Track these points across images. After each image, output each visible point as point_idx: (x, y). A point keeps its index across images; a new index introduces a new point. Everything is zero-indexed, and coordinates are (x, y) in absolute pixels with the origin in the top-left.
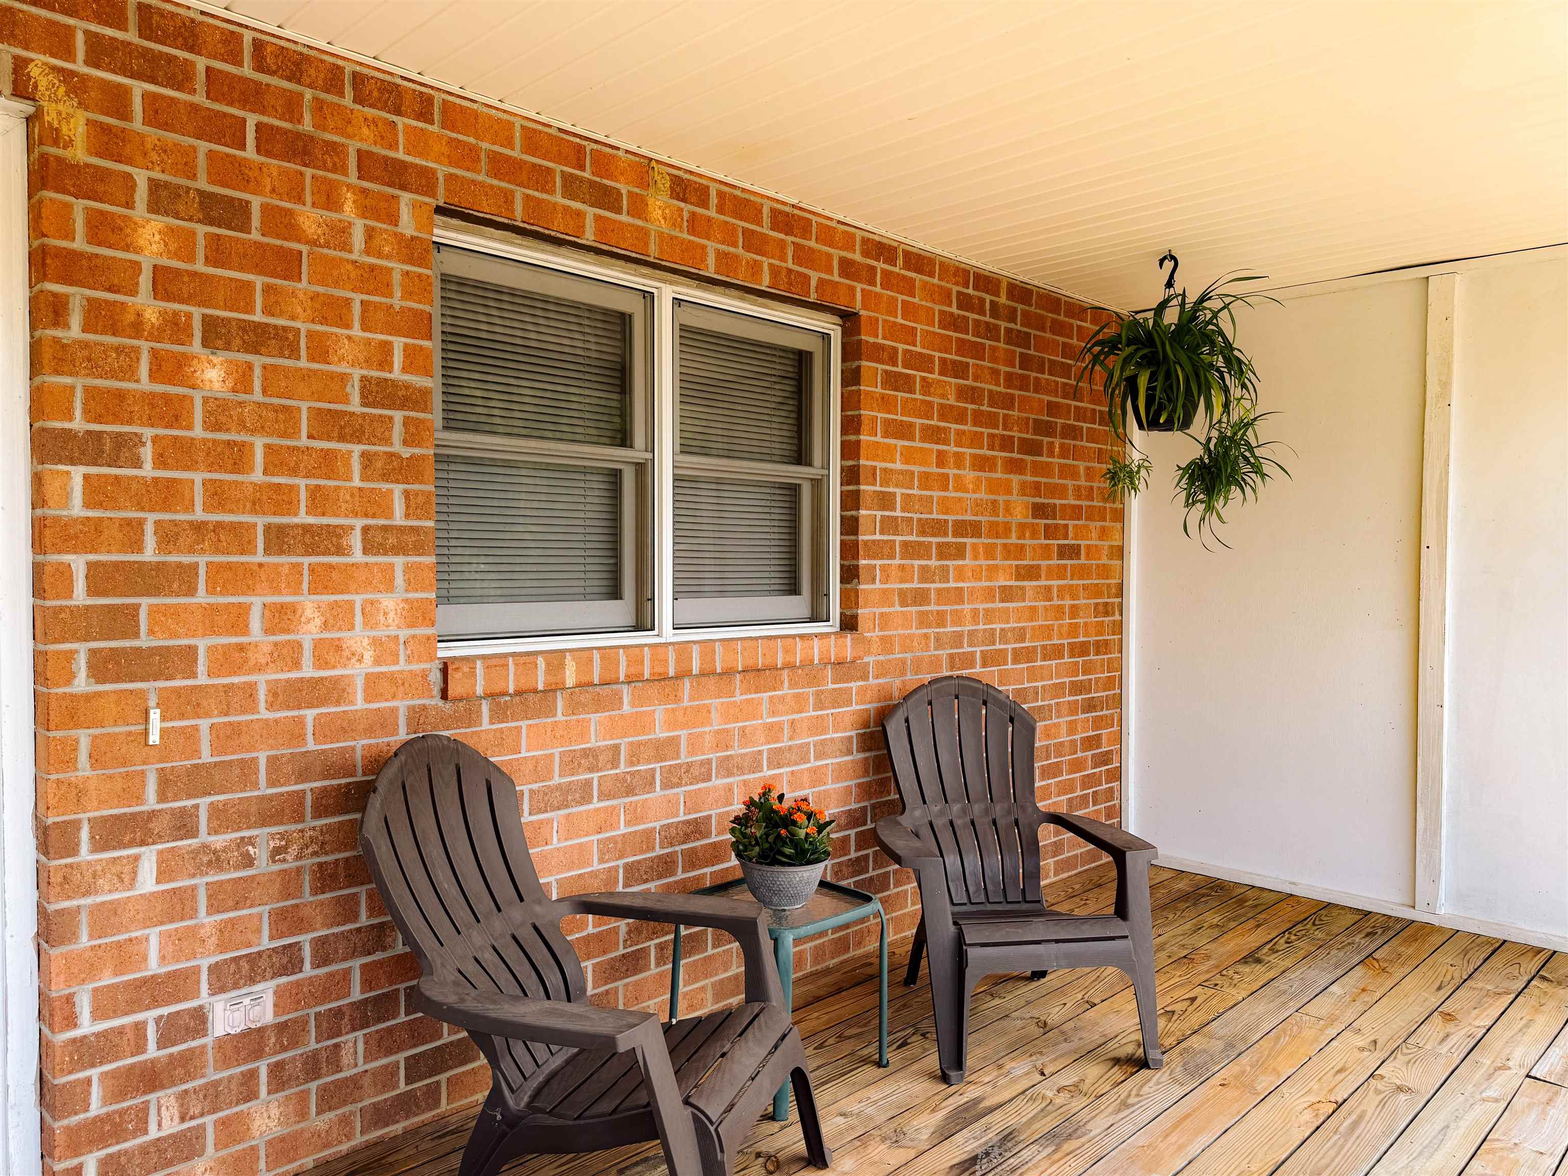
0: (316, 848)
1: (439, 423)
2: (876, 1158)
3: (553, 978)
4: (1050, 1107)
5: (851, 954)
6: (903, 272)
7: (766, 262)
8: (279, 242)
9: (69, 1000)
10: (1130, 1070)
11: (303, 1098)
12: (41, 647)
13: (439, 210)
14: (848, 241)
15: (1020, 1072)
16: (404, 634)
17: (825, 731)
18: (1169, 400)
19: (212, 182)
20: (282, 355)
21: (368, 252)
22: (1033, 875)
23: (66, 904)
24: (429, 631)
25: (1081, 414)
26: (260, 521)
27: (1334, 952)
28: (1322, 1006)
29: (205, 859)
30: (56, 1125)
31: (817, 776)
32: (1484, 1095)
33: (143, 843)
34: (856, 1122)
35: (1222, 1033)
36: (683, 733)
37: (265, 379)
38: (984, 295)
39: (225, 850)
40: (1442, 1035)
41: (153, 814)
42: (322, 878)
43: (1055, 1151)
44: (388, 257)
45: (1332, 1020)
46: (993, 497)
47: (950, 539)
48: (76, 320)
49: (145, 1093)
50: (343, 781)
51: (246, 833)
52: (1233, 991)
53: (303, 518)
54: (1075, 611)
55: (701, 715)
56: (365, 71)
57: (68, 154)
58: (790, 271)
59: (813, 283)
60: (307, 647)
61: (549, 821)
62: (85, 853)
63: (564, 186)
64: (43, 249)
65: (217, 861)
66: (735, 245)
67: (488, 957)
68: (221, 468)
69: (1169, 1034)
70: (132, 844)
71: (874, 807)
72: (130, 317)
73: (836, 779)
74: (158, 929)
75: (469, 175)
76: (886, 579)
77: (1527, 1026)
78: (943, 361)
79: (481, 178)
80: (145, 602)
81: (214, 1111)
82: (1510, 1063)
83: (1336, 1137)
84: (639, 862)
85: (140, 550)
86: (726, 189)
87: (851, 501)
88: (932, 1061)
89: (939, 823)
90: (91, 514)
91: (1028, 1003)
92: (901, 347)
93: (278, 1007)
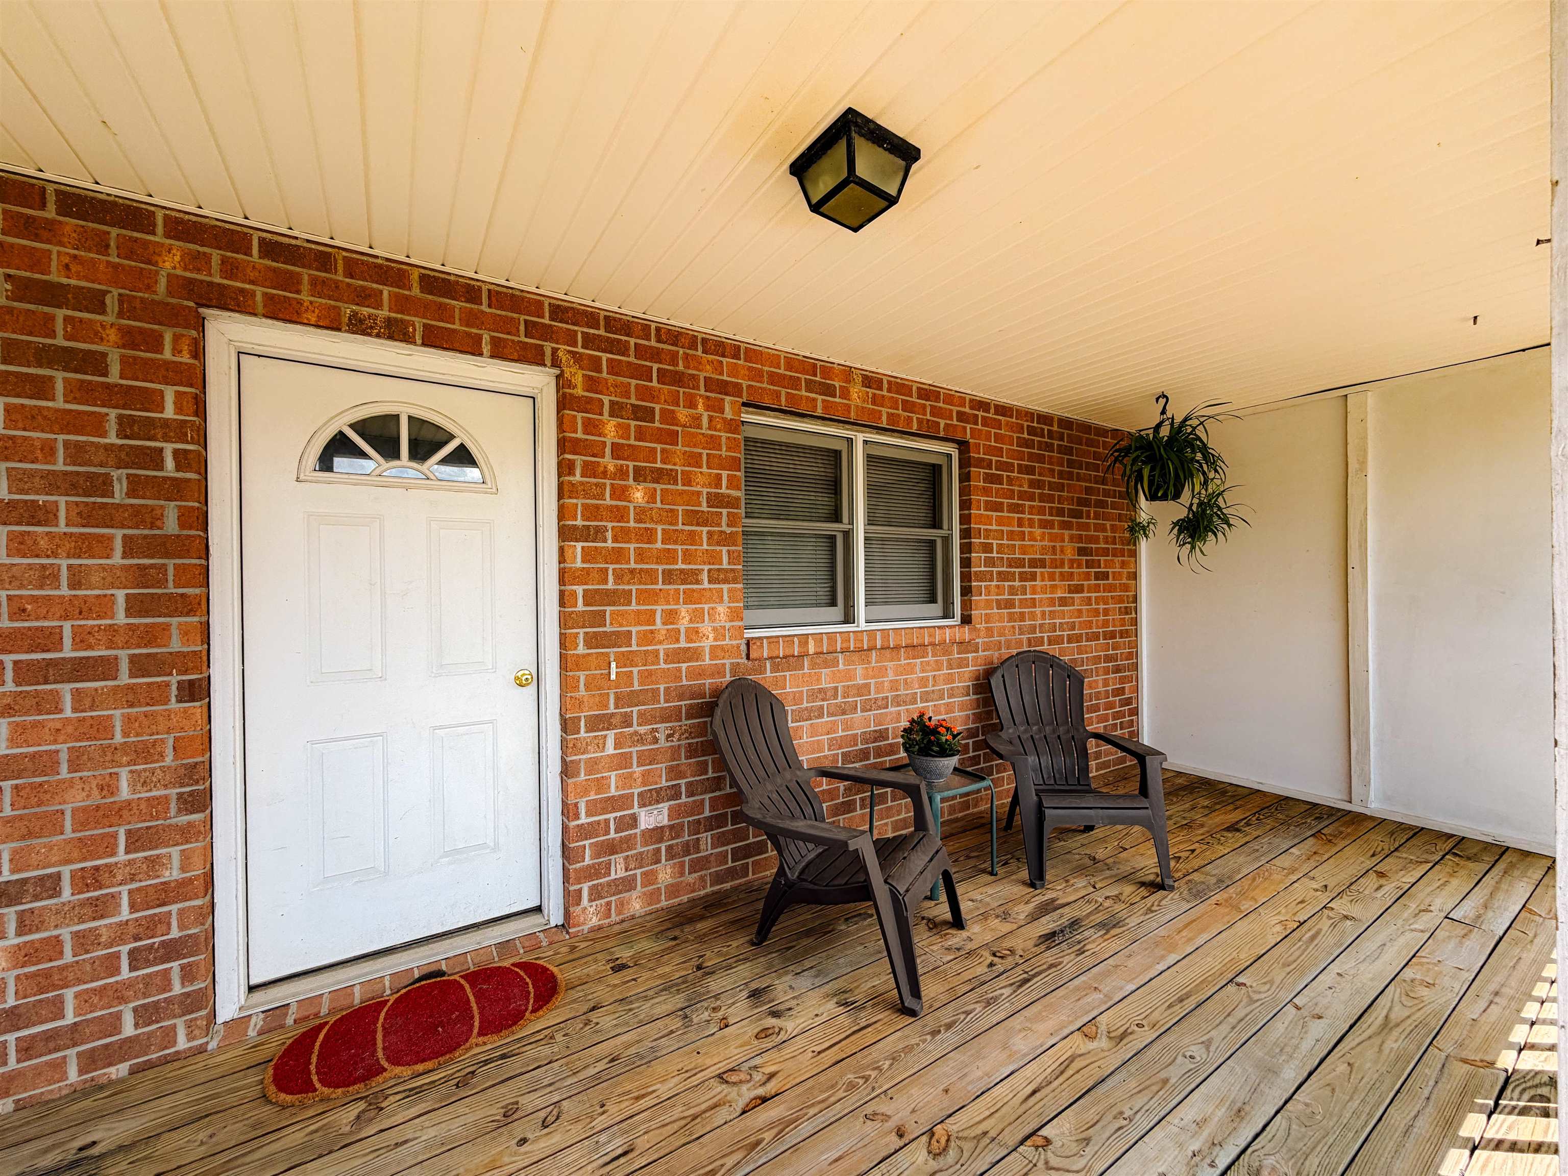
0: (686, 735)
1: (744, 515)
2: (993, 927)
3: (808, 811)
4: (1101, 908)
5: (971, 811)
6: (994, 416)
7: (915, 416)
8: (668, 427)
9: (576, 805)
10: (1152, 890)
11: (682, 864)
12: (563, 631)
13: (744, 404)
14: (962, 401)
15: (1080, 886)
16: (728, 625)
17: (953, 682)
18: (1165, 483)
19: (637, 399)
20: (670, 484)
21: (709, 428)
22: (1085, 770)
23: (574, 758)
24: (740, 624)
25: (1107, 493)
26: (660, 568)
27: (1292, 828)
28: (1285, 861)
29: (636, 739)
30: (571, 867)
31: (949, 708)
32: (1412, 927)
33: (608, 729)
34: (980, 905)
35: (1214, 872)
36: (873, 681)
37: (662, 495)
38: (1043, 426)
39: (645, 734)
40: (1376, 886)
41: (613, 714)
42: (690, 751)
43: (1105, 934)
44: (719, 431)
45: (1293, 871)
46: (1053, 544)
47: (1027, 569)
48: (578, 472)
49: (610, 855)
50: (700, 701)
51: (655, 726)
52: (1221, 848)
53: (681, 566)
54: (1106, 612)
55: (883, 671)
56: (708, 336)
57: (574, 392)
58: (928, 420)
59: (942, 426)
60: (683, 631)
61: (802, 727)
62: (583, 734)
63: (806, 386)
64: (564, 438)
65: (641, 740)
66: (897, 409)
67: (775, 796)
68: (642, 542)
69: (1177, 871)
70: (603, 729)
71: (983, 727)
72: (602, 469)
73: (961, 710)
74: (614, 773)
75: (758, 385)
76: (988, 593)
77: (1444, 884)
78: (1019, 465)
79: (765, 385)
80: (609, 609)
81: (641, 867)
82: (1432, 908)
83: (1300, 943)
84: (849, 752)
85: (606, 583)
86: (892, 379)
87: (966, 548)
88: (1024, 874)
89: (1024, 737)
90: (585, 566)
91: (1083, 845)
92: (994, 459)
93: (670, 818)
